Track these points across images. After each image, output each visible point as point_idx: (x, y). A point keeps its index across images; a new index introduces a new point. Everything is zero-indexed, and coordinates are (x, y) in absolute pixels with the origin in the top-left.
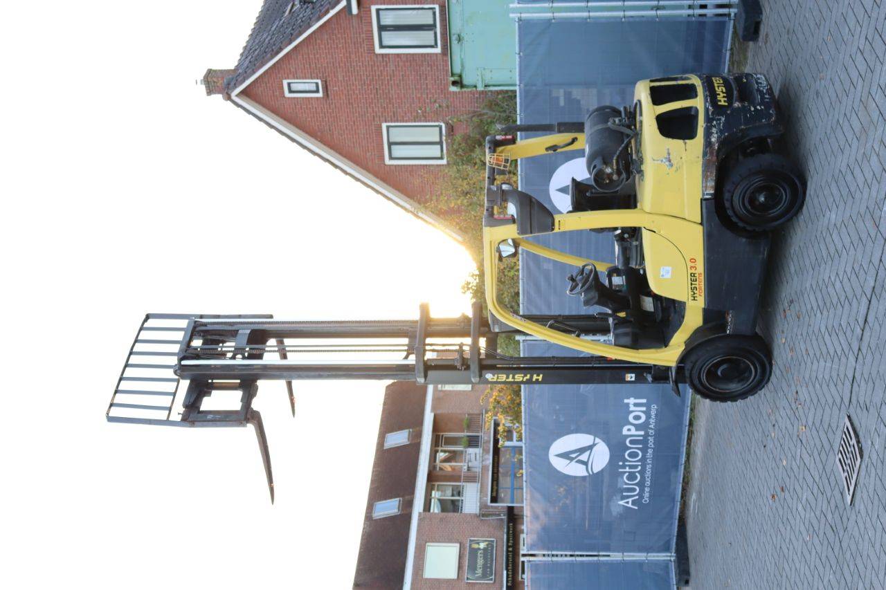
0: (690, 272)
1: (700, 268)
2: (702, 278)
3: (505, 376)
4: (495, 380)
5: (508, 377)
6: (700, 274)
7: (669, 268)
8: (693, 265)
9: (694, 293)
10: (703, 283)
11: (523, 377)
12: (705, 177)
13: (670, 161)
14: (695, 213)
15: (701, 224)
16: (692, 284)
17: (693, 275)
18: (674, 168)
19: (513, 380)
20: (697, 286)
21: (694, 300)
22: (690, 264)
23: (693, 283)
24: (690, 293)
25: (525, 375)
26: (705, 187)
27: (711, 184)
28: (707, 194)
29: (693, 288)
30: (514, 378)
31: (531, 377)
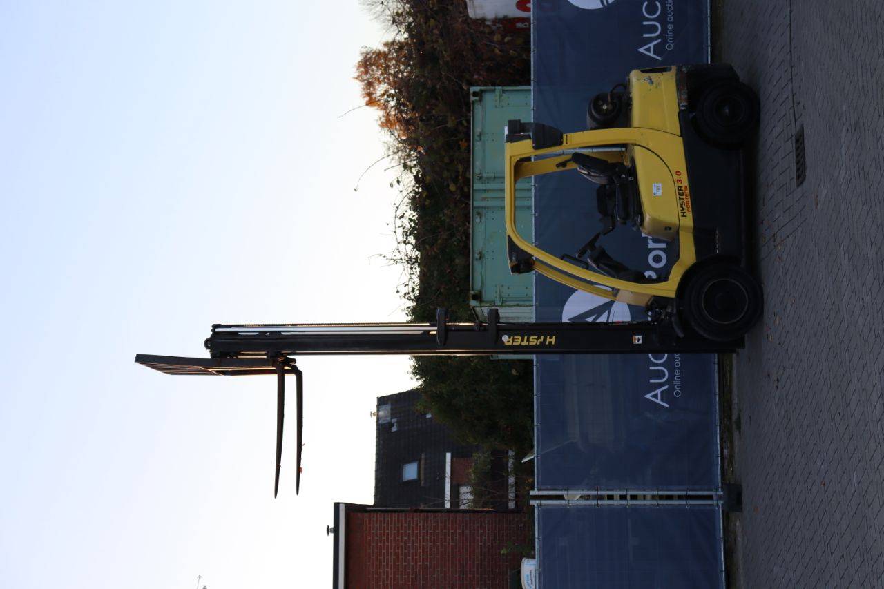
0: (677, 185)
1: (685, 182)
2: (688, 191)
3: (520, 338)
4: (510, 344)
5: (522, 341)
6: (685, 187)
7: (659, 185)
8: (678, 177)
9: (683, 209)
10: (689, 197)
11: (537, 339)
12: (679, 90)
13: (651, 80)
14: (674, 125)
15: (681, 136)
16: (680, 199)
17: (680, 188)
18: (654, 85)
19: (527, 343)
20: (685, 200)
21: (684, 216)
22: (676, 178)
23: (681, 197)
24: (680, 209)
25: (539, 338)
26: (679, 100)
27: (684, 96)
28: (682, 106)
29: (682, 204)
30: (528, 341)
31: (545, 339)
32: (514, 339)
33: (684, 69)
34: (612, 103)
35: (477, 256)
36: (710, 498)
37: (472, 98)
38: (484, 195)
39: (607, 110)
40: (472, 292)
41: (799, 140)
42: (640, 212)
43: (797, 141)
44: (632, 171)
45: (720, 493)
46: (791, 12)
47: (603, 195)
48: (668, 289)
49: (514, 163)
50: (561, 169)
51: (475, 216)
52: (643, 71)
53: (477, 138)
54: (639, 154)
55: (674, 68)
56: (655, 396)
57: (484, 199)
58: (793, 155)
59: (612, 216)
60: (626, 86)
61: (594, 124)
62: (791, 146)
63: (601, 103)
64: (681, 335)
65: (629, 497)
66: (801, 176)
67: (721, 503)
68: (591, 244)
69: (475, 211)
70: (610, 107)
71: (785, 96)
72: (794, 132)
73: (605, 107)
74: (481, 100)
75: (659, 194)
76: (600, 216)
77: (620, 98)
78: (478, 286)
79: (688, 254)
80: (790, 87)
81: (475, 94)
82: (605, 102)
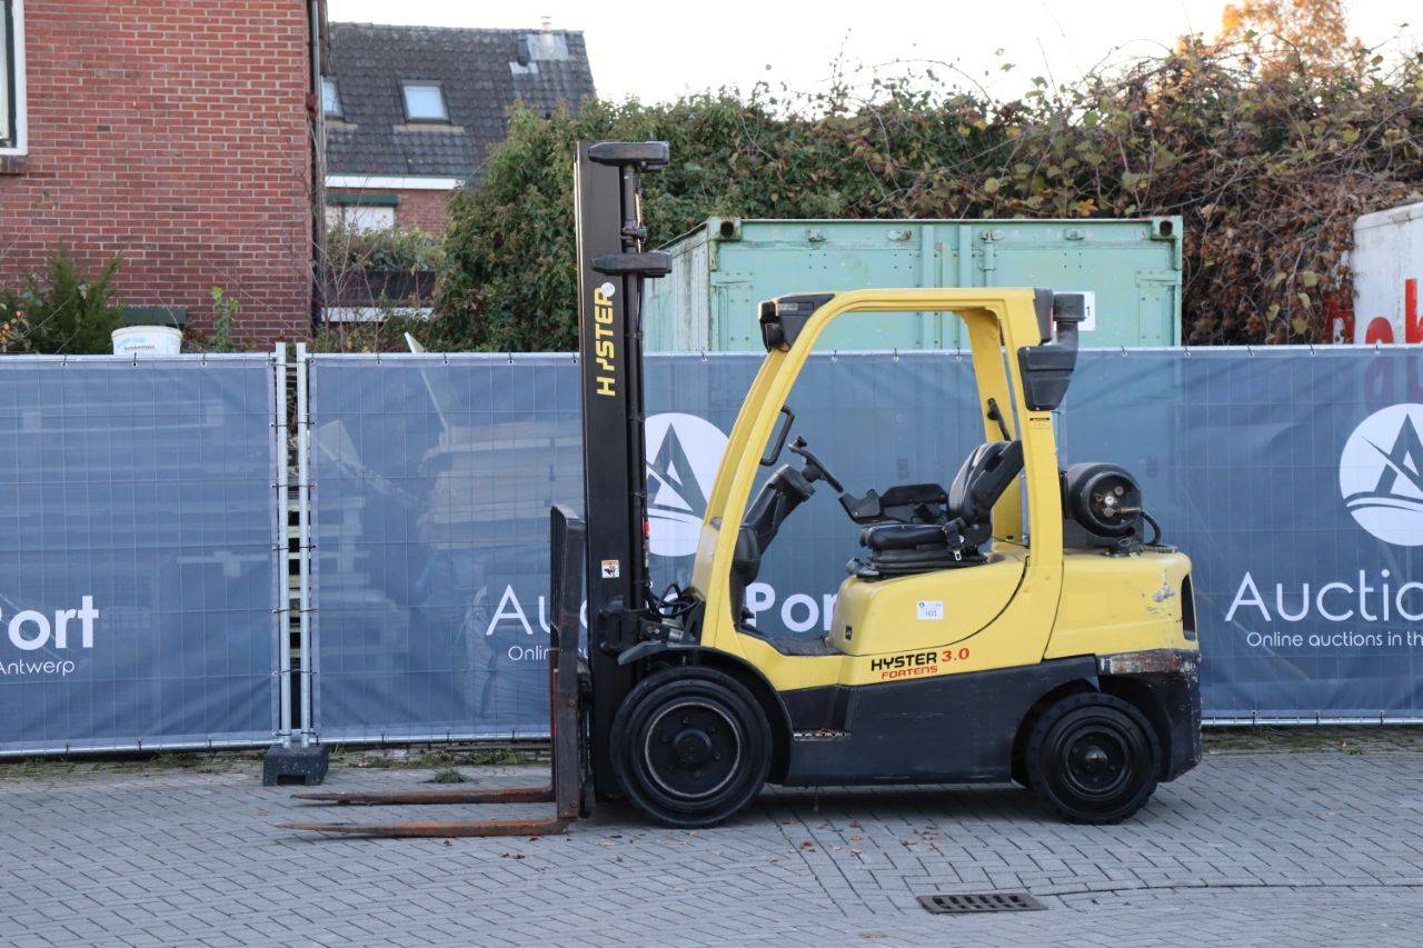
0: (939, 652)
1: (944, 668)
2: (926, 674)
3: (610, 321)
4: (597, 301)
5: (603, 326)
6: (933, 668)
7: (940, 615)
8: (955, 654)
9: (888, 664)
10: (913, 676)
11: (607, 358)
13: (1166, 597)
14: (1067, 645)
15: (1043, 660)
16: (910, 657)
17: (932, 657)
18: (1155, 604)
19: (598, 337)
20: (906, 667)
21: (873, 665)
22: (955, 650)
23: (913, 659)
24: (888, 657)
25: (610, 362)
26: (1121, 657)
27: (1128, 667)
28: (1107, 663)
29: (899, 661)
30: (604, 338)
31: (607, 374)
32: (606, 307)
33: (1187, 667)
34: (1118, 517)
35: (815, 232)
36: (296, 722)
37: (1157, 221)
38: (947, 247)
39: (1103, 505)
40: (737, 222)
41: (1017, 903)
42: (884, 574)
43: (1015, 899)
44: (972, 558)
45: (307, 741)
46: (1291, 886)
47: (925, 498)
48: (719, 633)
49: (989, 306)
50: (985, 409)
51: (905, 229)
52: (1186, 582)
53: (1072, 230)
54: (1007, 571)
55: (1192, 646)
56: (509, 608)
57: (938, 247)
58: (986, 889)
59: (881, 517)
60: (1155, 545)
61: (1072, 478)
62: (1007, 884)
63: (1119, 491)
64: (622, 659)
65: (294, 556)
66: (941, 905)
67: (286, 742)
68: (816, 471)
69: (913, 229)
70: (1108, 512)
71: (1112, 873)
72: (1034, 891)
73: (1110, 500)
74: (1153, 239)
75: (921, 615)
76: (881, 493)
77: (1130, 532)
78: (751, 233)
79: (789, 674)
80: (1130, 884)
81: (1166, 227)
82: (1121, 500)
